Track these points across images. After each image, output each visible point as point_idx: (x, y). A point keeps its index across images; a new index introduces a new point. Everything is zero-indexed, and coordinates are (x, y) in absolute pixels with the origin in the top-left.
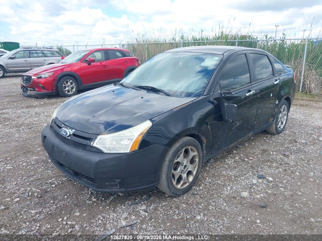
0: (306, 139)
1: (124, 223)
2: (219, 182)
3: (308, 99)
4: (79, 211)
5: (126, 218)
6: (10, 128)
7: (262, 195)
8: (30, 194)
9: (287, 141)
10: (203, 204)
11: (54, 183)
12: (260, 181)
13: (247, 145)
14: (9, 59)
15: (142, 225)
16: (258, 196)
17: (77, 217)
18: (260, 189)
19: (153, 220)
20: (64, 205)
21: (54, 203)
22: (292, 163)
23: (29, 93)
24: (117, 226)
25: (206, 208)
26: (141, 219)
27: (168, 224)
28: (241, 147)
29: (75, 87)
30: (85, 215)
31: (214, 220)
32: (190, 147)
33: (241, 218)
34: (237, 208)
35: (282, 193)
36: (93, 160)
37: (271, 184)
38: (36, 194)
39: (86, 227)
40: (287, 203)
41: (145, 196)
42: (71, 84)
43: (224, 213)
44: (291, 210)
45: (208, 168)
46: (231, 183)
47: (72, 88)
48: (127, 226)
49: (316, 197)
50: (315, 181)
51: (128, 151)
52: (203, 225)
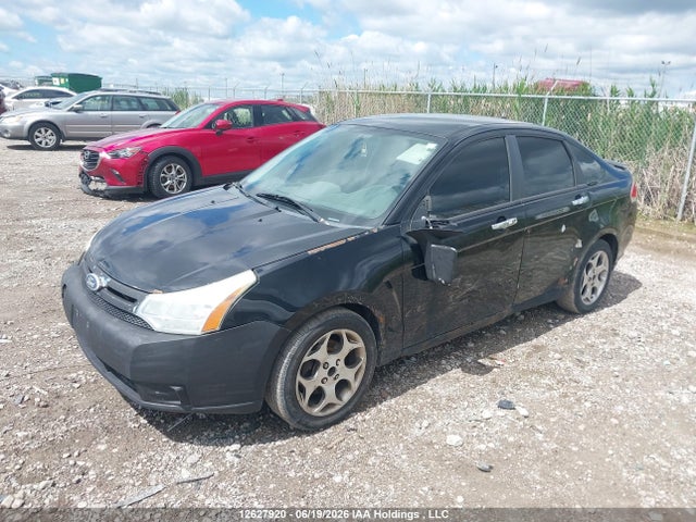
0: (640, 330)
1: (186, 474)
2: (410, 407)
3: (690, 236)
4: (107, 442)
5: (193, 465)
6: (35, 258)
7: (491, 445)
8: (26, 398)
9: (597, 331)
10: (357, 452)
11: (80, 380)
12: (502, 413)
13: (504, 332)
14: (69, 111)
15: (220, 481)
16: (483, 447)
17: (99, 453)
18: (492, 431)
19: (244, 474)
20: (83, 426)
21: (65, 420)
22: (587, 380)
23: (93, 186)
24: (169, 480)
25: (361, 461)
26: (222, 469)
27: (272, 486)
28: (489, 334)
29: (186, 180)
30: (115, 450)
31: (367, 486)
32: (343, 332)
33: (426, 489)
34: (426, 466)
35: (536, 446)
36: (130, 343)
37: (521, 423)
38: (37, 400)
39: (110, 475)
40: (538, 466)
41: (247, 425)
42: (179, 172)
43: (395, 474)
44: (540, 483)
45: (398, 376)
46: (435, 412)
47: (180, 183)
48: (189, 482)
49: (607, 460)
50: (620, 425)
51: (198, 332)
52: (342, 495)
